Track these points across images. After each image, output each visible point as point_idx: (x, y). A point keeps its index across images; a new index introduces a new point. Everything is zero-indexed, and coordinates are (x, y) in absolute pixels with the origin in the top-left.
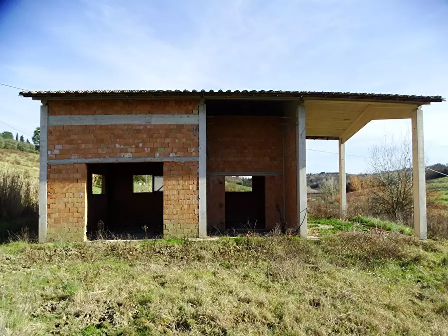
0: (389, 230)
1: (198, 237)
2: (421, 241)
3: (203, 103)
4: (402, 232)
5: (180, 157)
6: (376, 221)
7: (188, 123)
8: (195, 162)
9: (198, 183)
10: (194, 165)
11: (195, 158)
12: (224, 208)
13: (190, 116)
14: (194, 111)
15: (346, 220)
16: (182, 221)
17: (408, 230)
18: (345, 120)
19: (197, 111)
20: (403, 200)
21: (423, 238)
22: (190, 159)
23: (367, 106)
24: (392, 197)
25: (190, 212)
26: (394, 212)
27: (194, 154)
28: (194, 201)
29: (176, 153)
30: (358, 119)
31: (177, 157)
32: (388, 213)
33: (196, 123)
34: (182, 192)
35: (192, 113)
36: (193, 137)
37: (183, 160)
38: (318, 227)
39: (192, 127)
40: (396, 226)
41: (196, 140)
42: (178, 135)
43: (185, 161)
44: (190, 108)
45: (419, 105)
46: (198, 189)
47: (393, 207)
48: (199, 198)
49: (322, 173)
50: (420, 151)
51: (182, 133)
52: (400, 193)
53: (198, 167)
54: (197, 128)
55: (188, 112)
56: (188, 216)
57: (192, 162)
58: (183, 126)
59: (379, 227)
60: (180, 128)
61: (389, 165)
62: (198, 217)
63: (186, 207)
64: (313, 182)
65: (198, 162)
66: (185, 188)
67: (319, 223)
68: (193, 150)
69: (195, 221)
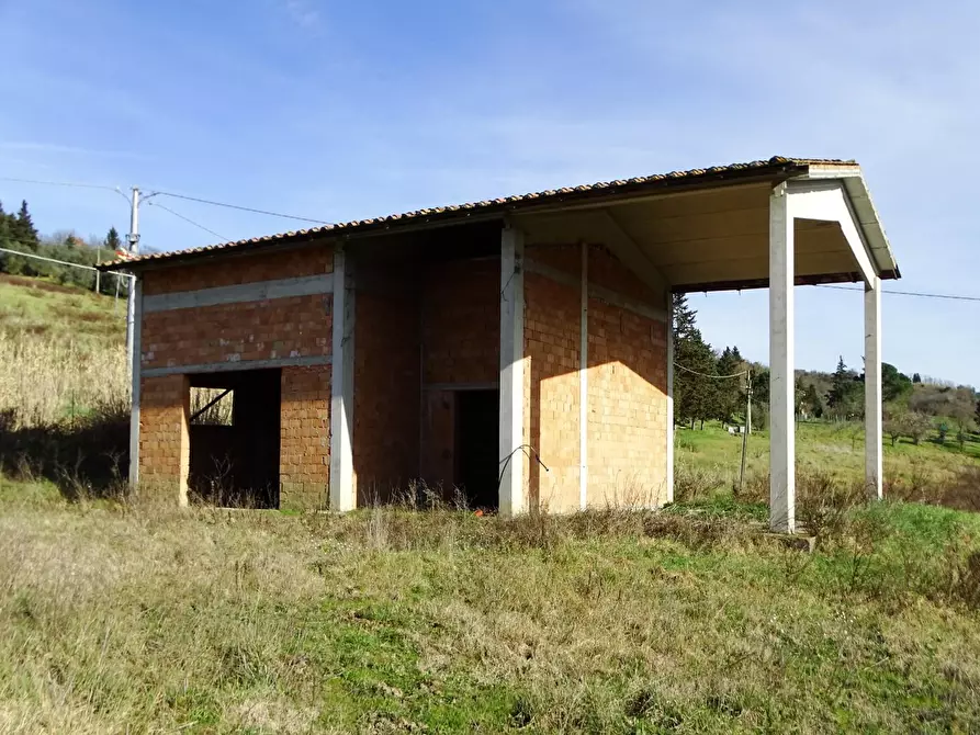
1: (328, 508)
3: (341, 250)
5: (305, 356)
7: (317, 291)
8: (326, 365)
9: (330, 406)
10: (325, 371)
11: (326, 358)
12: (452, 461)
13: (322, 276)
14: (327, 267)
16: (305, 478)
19: (332, 265)
22: (320, 360)
25: (317, 461)
27: (325, 349)
28: (324, 440)
29: (299, 350)
31: (301, 356)
33: (329, 290)
34: (307, 422)
35: (324, 271)
36: (324, 317)
37: (309, 362)
39: (323, 298)
41: (329, 324)
42: (303, 316)
43: (312, 364)
44: (322, 261)
45: (778, 182)
46: (330, 416)
48: (331, 435)
51: (309, 311)
53: (331, 375)
54: (330, 300)
55: (318, 270)
56: (314, 468)
57: (322, 366)
58: (310, 296)
60: (306, 301)
62: (329, 470)
63: (312, 450)
65: (330, 365)
66: (311, 415)
68: (324, 342)
69: (324, 479)
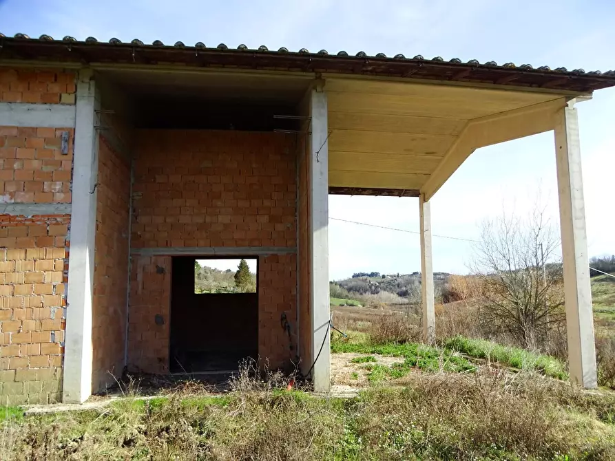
0: (515, 365)
1: (59, 399)
2: (585, 392)
3: (87, 80)
4: (542, 370)
5: (22, 203)
6: (489, 346)
7: (46, 125)
8: (59, 216)
9: (66, 267)
10: (57, 223)
11: (62, 207)
12: (166, 327)
13: (55, 106)
14: (64, 96)
15: (433, 346)
16: (18, 362)
17: (553, 365)
18: (427, 153)
19: (73, 96)
20: (535, 308)
21: (589, 385)
22: (51, 210)
23: (466, 125)
24: (516, 303)
25: (41, 339)
26: (520, 329)
27: (60, 197)
28: (53, 312)
29: (12, 195)
30: (450, 152)
31: (16, 203)
32: (510, 331)
33: (69, 124)
34: (24, 289)
35: (59, 101)
36: (58, 157)
37: (30, 212)
38: (374, 360)
39: (58, 133)
40: (529, 357)
41: (66, 166)
42: (20, 153)
43: (35, 213)
44: (55, 88)
45: (569, 98)
46: (65, 280)
47: (518, 319)
48: (67, 304)
49: (415, 273)
50: (575, 194)
51: (32, 148)
52: (530, 296)
53: (69, 229)
54: (69, 137)
55: (49, 99)
56: (36, 349)
57: (54, 216)
58: (34, 130)
59: (494, 359)
60: (26, 135)
61: (511, 250)
62: (63, 349)
63: (32, 325)
64: (401, 287)
65: (68, 216)
66: (32, 278)
67: (380, 353)
68: (58, 186)
69: (54, 361)
